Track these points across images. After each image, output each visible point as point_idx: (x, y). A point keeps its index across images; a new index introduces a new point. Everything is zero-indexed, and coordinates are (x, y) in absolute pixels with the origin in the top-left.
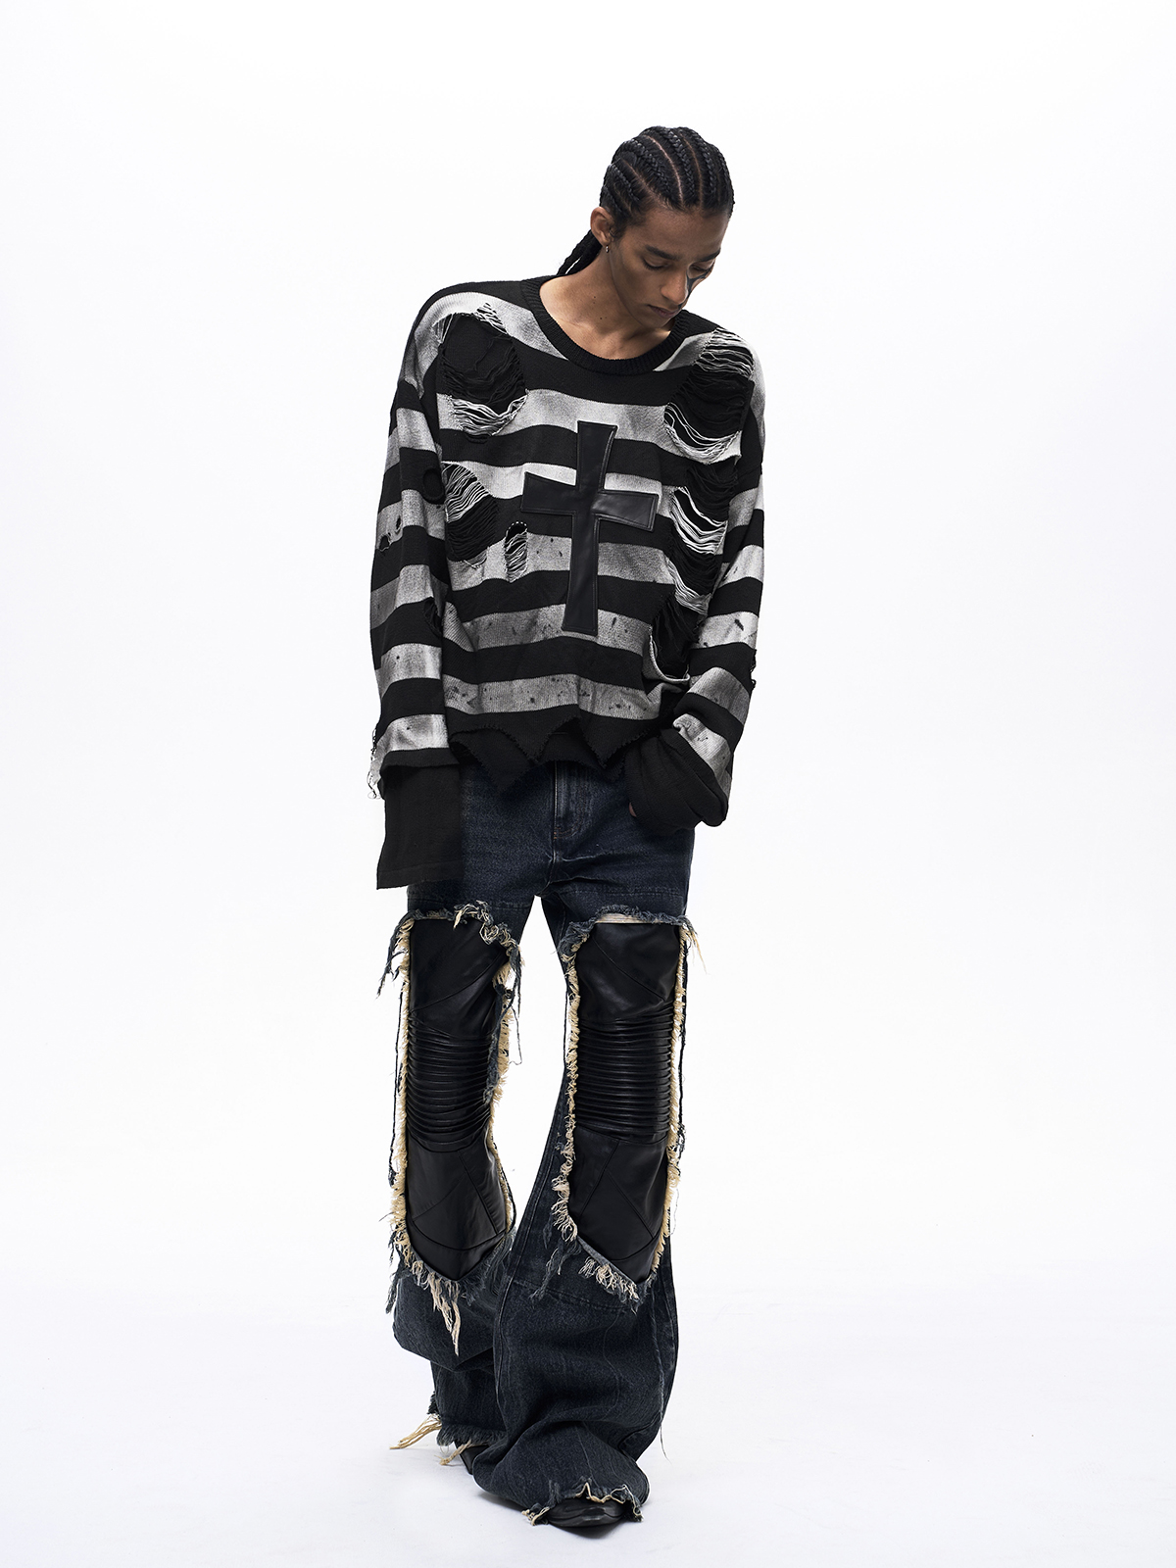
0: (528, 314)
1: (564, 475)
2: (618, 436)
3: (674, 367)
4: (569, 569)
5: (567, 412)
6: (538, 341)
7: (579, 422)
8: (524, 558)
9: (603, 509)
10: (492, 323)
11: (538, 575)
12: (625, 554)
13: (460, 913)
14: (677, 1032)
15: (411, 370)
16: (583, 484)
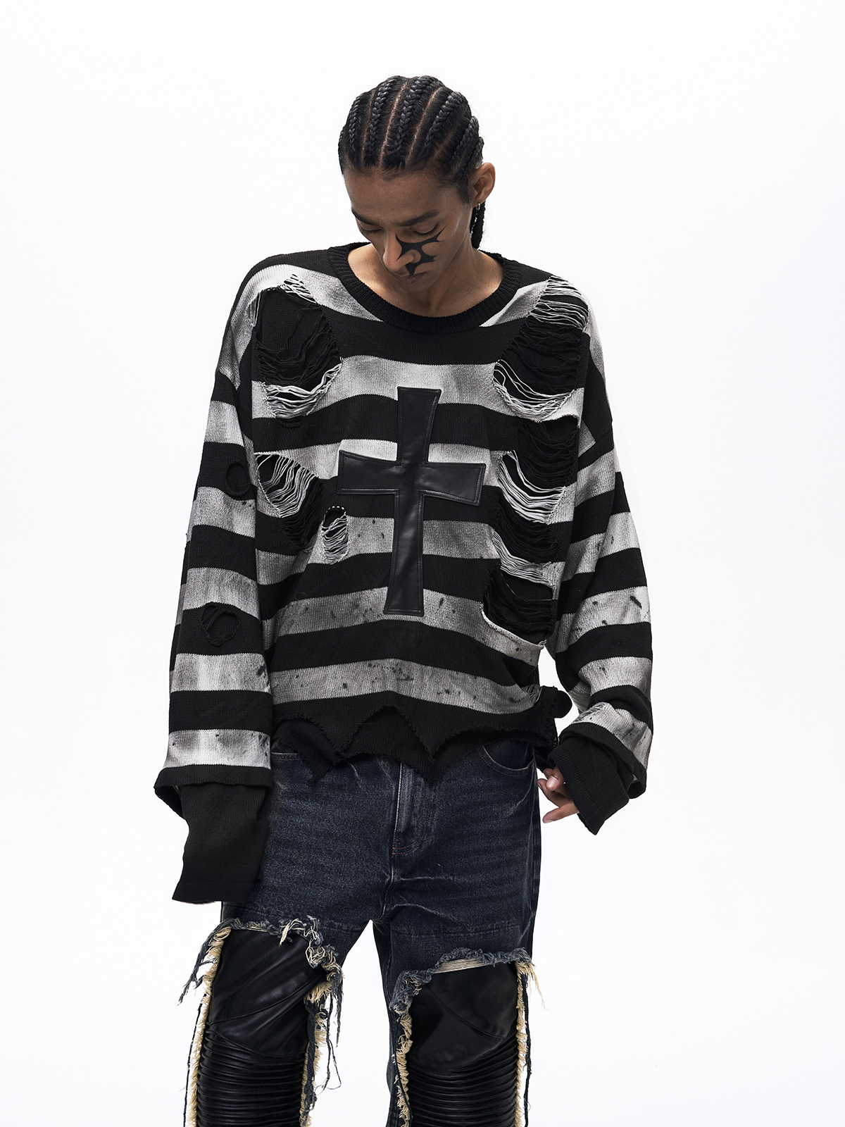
0: (334, 282)
1: (384, 450)
2: (441, 401)
3: (505, 321)
4: (391, 550)
5: (385, 378)
6: (348, 307)
7: (399, 389)
8: (345, 541)
9: (427, 484)
10: (300, 294)
11: (361, 559)
12: (451, 531)
13: (287, 929)
14: (522, 1063)
15: (227, 360)
16: (406, 459)
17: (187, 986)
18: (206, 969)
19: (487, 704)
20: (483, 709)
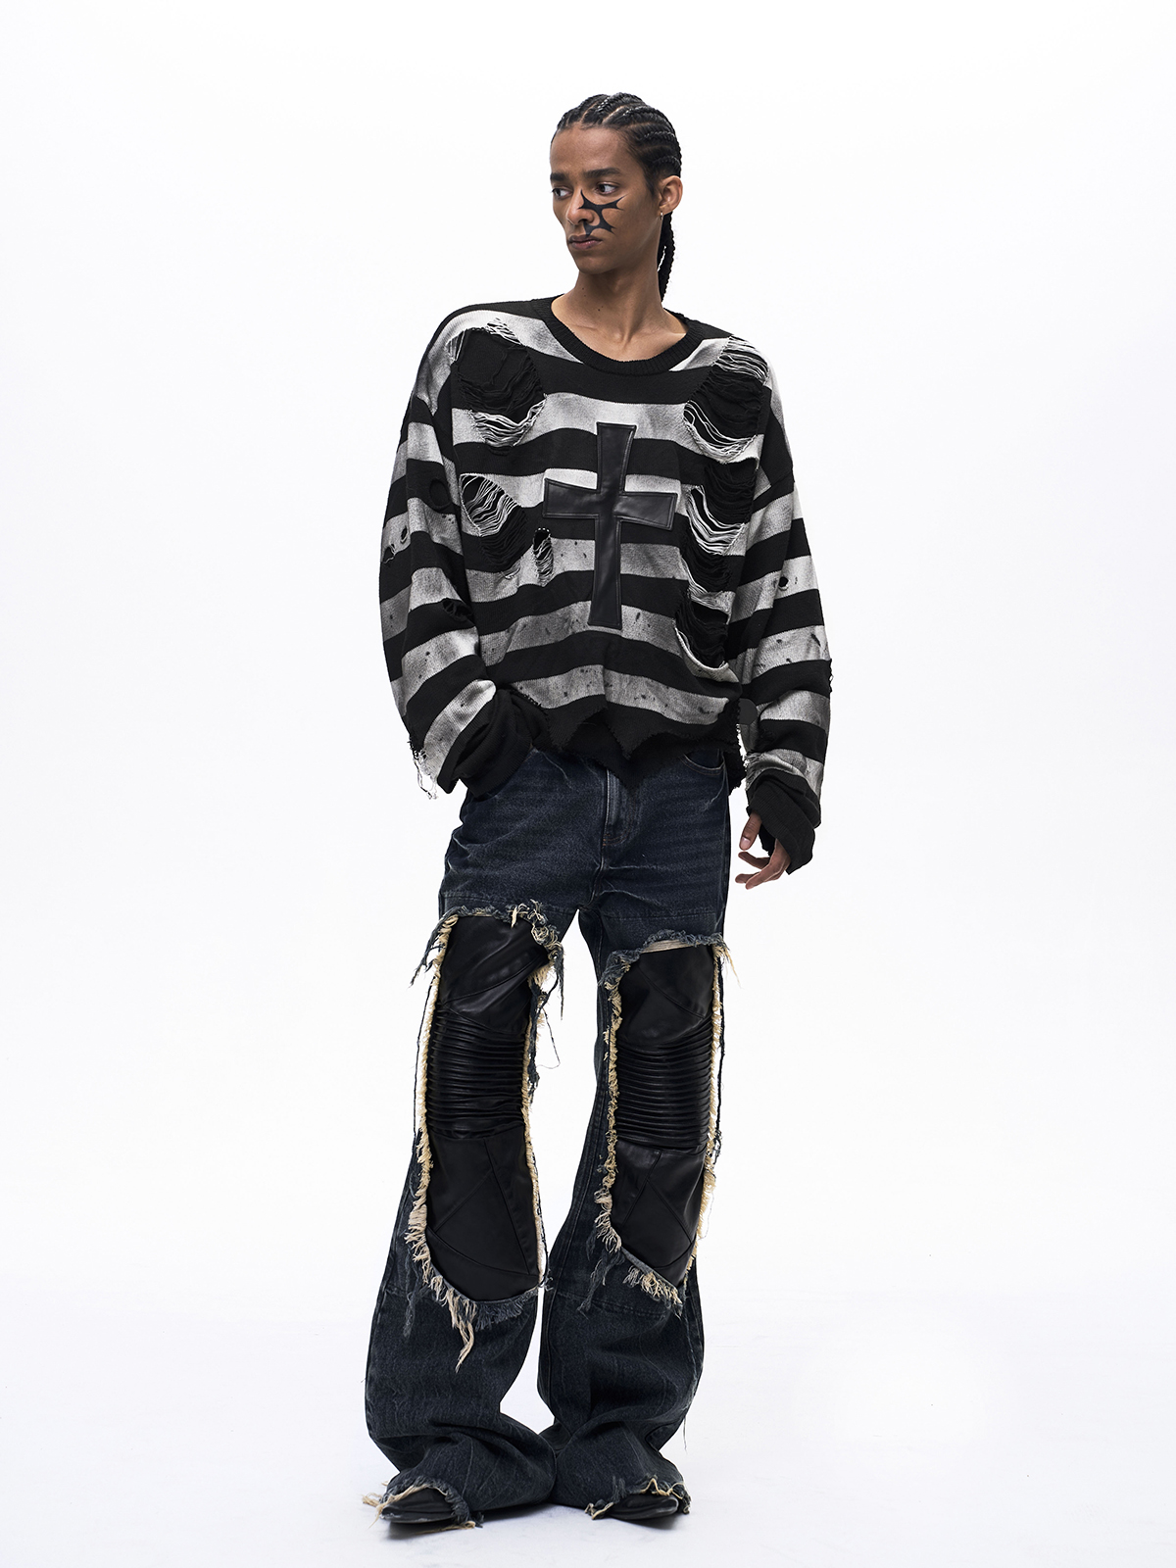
0: (539, 324)
1: (585, 479)
2: (637, 436)
3: (693, 367)
4: (593, 569)
5: (585, 414)
6: (552, 348)
7: (598, 424)
8: (552, 562)
9: (624, 510)
10: (503, 335)
11: (567, 575)
12: (646, 553)
13: (515, 913)
14: (716, 1044)
15: (423, 387)
16: (605, 487)
17: (418, 970)
18: (435, 954)
19: (678, 713)
20: (674, 717)
